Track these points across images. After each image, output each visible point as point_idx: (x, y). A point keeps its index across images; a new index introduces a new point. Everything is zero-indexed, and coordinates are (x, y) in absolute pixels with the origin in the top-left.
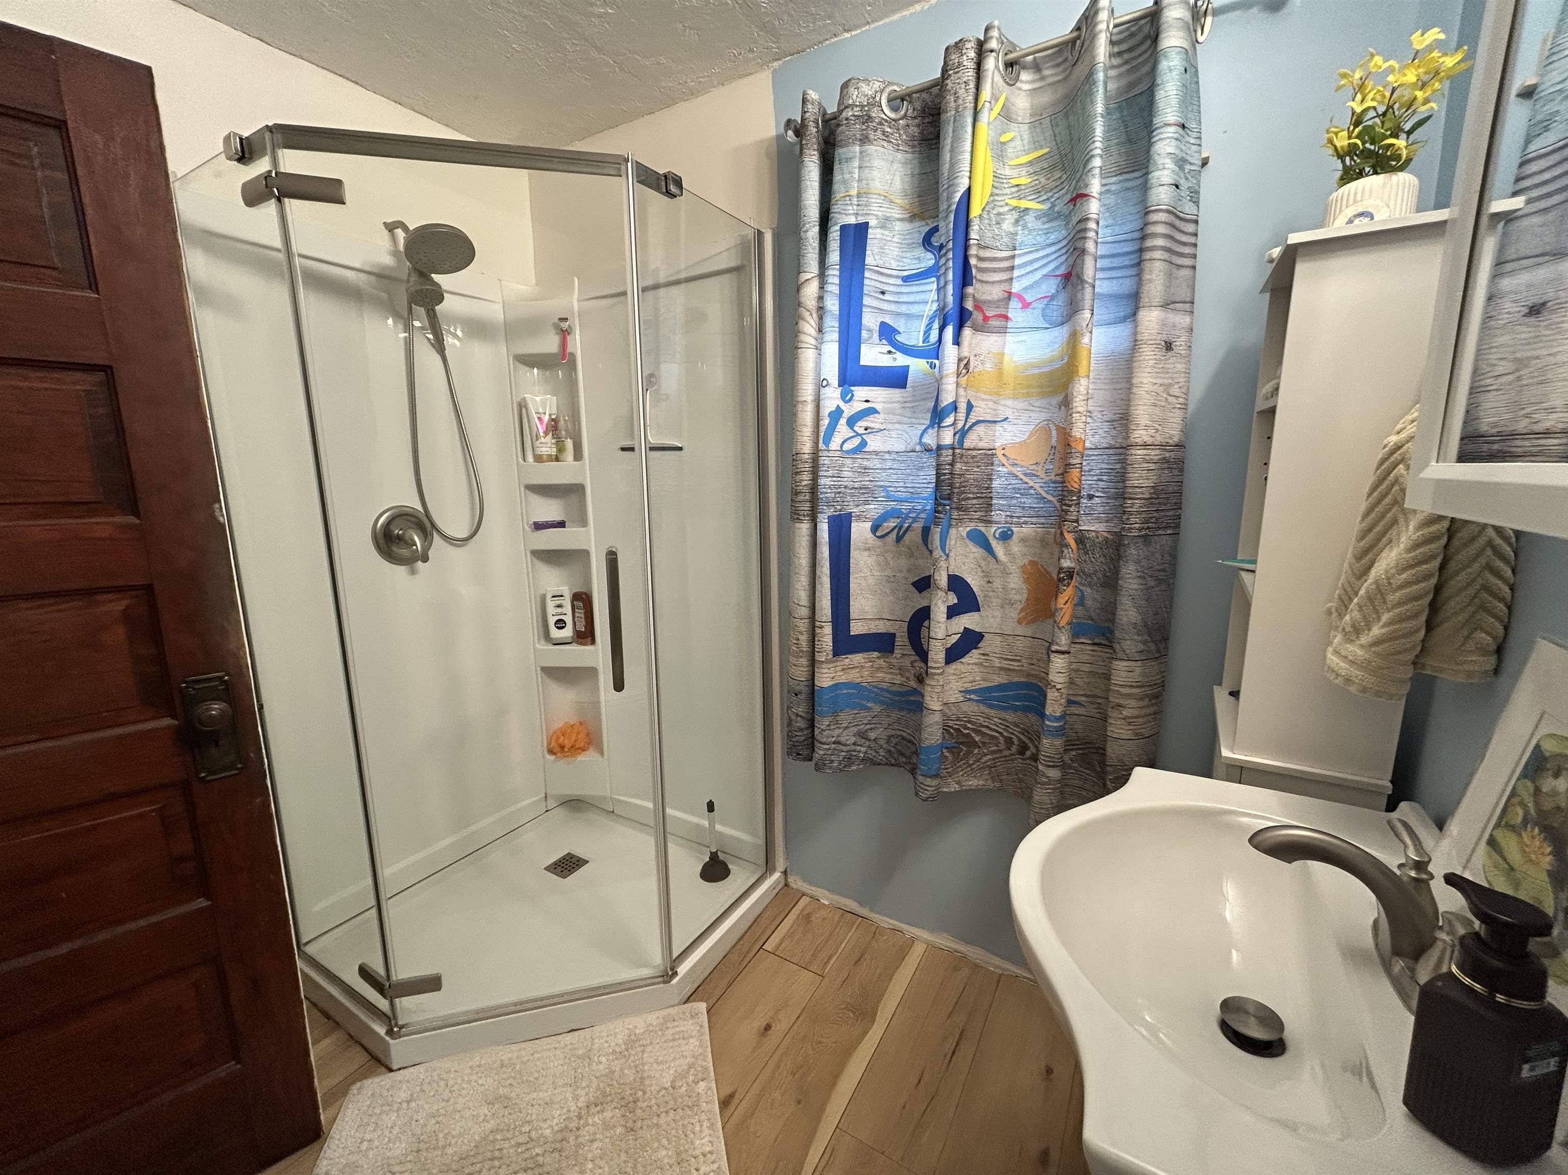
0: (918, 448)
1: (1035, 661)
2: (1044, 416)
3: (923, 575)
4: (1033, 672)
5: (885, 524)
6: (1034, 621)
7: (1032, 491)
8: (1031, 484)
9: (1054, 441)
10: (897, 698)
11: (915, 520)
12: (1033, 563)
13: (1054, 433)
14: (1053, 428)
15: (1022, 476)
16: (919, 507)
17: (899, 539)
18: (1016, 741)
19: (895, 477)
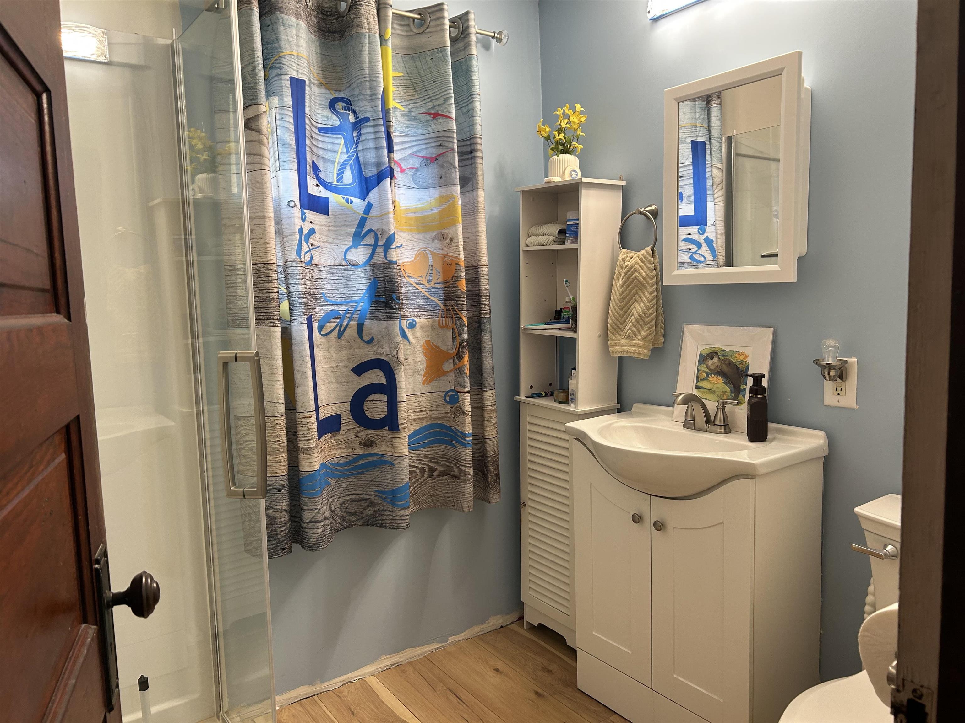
0: (344, 263)
1: (434, 408)
2: (422, 245)
3: (361, 362)
4: (434, 416)
5: (328, 324)
6: (431, 381)
7: (422, 295)
8: (421, 290)
9: (431, 262)
10: (345, 468)
11: (351, 319)
12: (428, 342)
13: (430, 256)
14: (429, 253)
15: (415, 285)
16: (353, 309)
17: (340, 335)
18: (427, 469)
19: (330, 285)
